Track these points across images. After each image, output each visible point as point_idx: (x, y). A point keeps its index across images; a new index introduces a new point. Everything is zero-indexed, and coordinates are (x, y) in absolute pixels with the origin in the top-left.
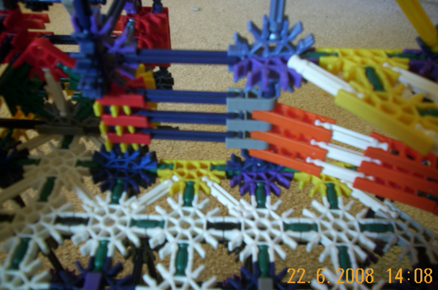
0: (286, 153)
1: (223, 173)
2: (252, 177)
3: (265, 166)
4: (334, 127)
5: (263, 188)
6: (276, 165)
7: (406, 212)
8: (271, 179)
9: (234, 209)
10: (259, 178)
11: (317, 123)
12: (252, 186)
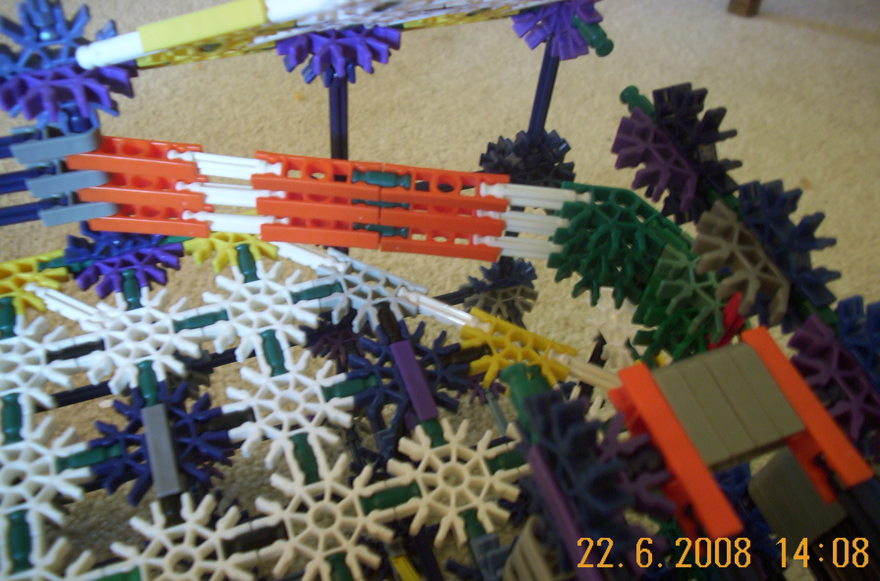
0: (149, 213)
1: (61, 271)
2: (112, 265)
3: (130, 243)
4: (198, 156)
5: (135, 278)
6: (148, 237)
7: (360, 259)
8: (146, 260)
9: (89, 321)
10: (126, 264)
11: (172, 155)
12: (115, 278)
